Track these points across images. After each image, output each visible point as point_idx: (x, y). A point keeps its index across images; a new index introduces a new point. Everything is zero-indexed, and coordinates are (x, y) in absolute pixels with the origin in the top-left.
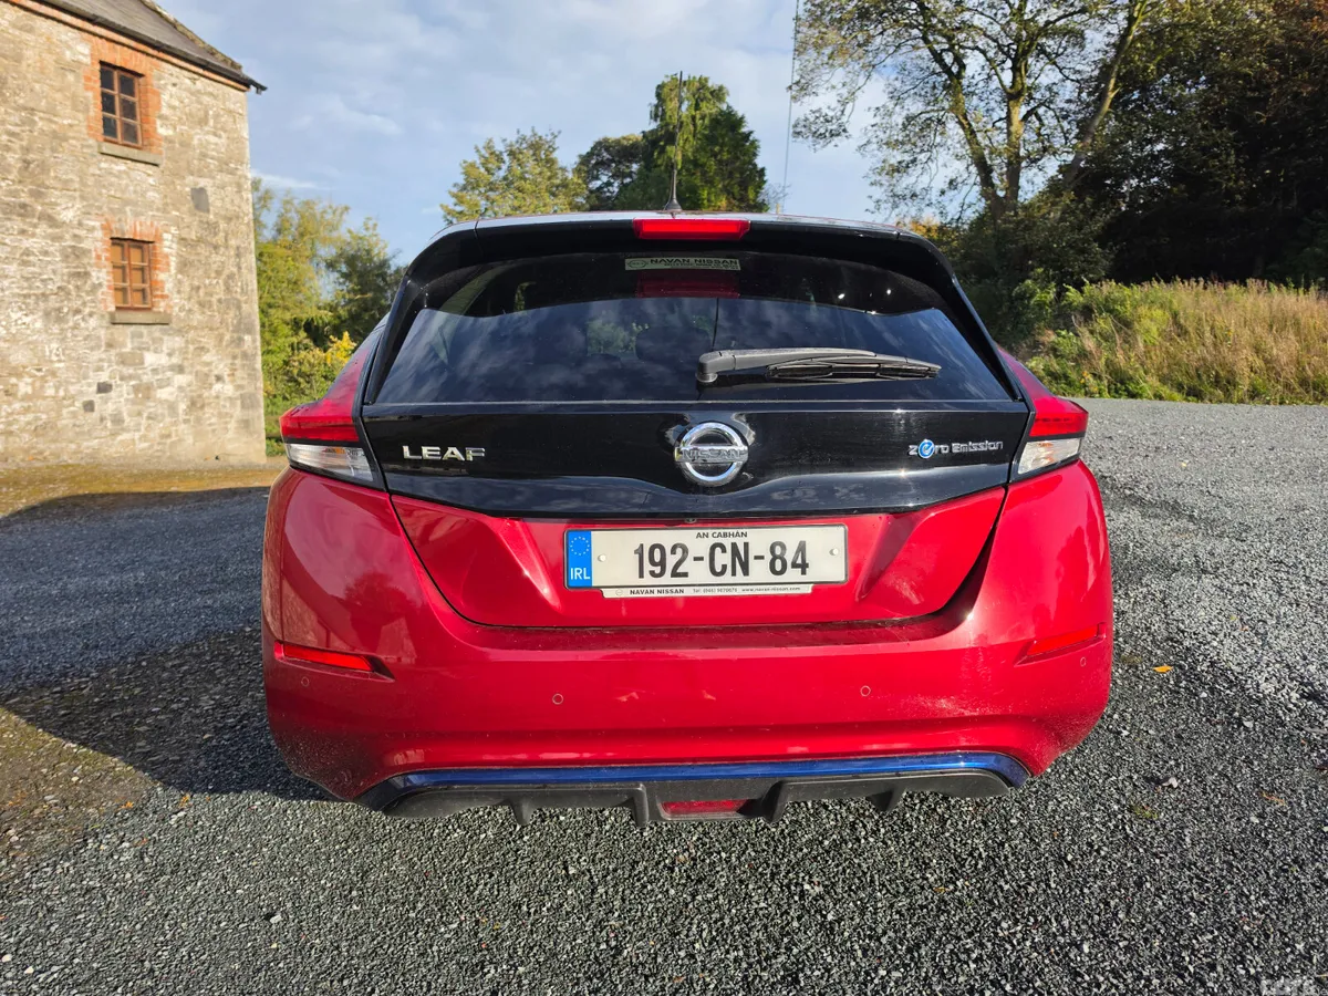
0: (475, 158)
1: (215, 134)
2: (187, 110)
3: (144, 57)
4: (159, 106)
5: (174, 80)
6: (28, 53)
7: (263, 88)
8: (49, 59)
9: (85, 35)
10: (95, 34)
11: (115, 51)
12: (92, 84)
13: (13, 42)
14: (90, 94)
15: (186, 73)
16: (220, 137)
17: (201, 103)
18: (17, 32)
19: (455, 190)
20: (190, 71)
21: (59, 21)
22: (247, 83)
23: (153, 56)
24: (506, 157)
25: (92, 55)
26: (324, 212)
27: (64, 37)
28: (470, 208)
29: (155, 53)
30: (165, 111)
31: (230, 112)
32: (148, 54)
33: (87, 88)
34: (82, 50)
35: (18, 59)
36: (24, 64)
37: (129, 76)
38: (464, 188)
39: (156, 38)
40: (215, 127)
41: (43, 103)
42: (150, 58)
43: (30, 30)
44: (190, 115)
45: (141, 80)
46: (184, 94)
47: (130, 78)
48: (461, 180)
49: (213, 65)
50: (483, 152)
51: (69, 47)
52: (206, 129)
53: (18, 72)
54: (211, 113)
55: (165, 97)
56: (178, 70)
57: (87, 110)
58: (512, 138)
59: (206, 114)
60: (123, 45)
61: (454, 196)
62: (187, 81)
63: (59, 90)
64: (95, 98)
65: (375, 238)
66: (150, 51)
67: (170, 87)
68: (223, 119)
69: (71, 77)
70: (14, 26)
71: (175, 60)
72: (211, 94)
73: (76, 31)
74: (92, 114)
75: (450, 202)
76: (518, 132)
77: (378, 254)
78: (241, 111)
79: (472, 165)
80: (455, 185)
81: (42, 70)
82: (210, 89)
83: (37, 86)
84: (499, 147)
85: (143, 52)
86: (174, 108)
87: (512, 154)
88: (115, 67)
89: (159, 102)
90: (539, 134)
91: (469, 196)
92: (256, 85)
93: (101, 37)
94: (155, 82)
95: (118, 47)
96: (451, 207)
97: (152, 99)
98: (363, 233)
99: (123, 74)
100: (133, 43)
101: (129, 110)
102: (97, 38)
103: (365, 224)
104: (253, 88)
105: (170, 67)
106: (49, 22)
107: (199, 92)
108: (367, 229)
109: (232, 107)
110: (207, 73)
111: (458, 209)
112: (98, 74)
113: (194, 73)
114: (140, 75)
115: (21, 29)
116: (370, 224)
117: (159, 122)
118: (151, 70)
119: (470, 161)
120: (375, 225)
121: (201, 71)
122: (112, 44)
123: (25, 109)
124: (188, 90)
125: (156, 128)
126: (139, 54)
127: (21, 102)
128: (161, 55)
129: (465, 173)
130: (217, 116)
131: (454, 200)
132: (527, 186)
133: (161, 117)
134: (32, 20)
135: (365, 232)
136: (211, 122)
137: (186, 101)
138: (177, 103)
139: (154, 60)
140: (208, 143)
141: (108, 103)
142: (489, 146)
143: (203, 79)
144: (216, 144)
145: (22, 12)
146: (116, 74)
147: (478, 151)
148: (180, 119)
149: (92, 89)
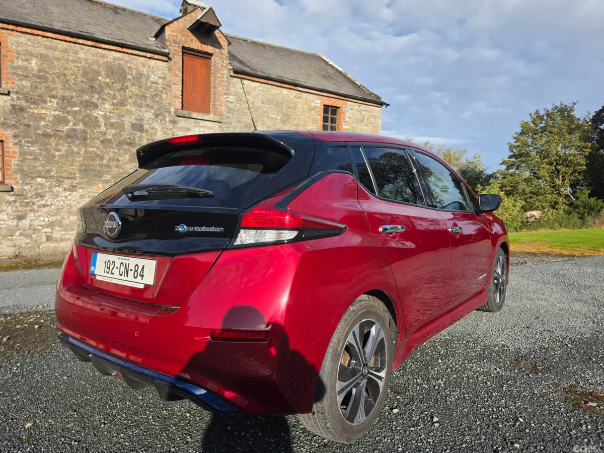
0: (528, 119)
1: (366, 126)
2: (356, 118)
3: (341, 101)
4: (344, 118)
5: (352, 107)
6: (299, 106)
7: (388, 105)
8: (306, 107)
9: (320, 96)
10: (323, 96)
11: (330, 100)
12: (320, 114)
13: (294, 103)
14: (319, 117)
15: (357, 104)
16: (368, 126)
17: (362, 115)
18: (296, 99)
19: (516, 136)
20: (358, 103)
21: (311, 93)
22: (382, 104)
23: (344, 100)
24: (545, 118)
25: (321, 103)
26: (455, 153)
27: (311, 98)
28: (522, 143)
29: (345, 98)
30: (347, 119)
31: (374, 116)
32: (342, 100)
33: (318, 115)
34: (318, 102)
35: (295, 108)
36: (297, 110)
37: (335, 108)
38: (521, 134)
39: (344, 93)
40: (367, 123)
41: (303, 122)
42: (343, 101)
43: (300, 98)
44: (357, 119)
45: (339, 109)
46: (355, 112)
47: (334, 110)
48: (519, 130)
49: (367, 99)
50: (533, 116)
51: (313, 102)
52: (363, 124)
53: (294, 113)
54: (366, 118)
55: (347, 114)
56: (353, 103)
57: (318, 123)
58: (550, 107)
59: (364, 118)
60: (333, 98)
61: (515, 138)
62: (357, 107)
63: (309, 117)
64: (321, 118)
65: (478, 162)
66: (343, 98)
67: (350, 110)
68: (370, 120)
69: (313, 112)
70: (295, 97)
71: (352, 100)
72: (366, 110)
73: (316, 96)
74: (319, 124)
75: (513, 141)
76: (553, 104)
77: (479, 169)
78: (378, 115)
79: (527, 123)
80: (516, 133)
81: (303, 111)
82: (366, 109)
83: (301, 117)
84: (542, 113)
85: (340, 99)
86: (351, 118)
87: (548, 115)
88: (330, 106)
89: (345, 116)
90: (565, 104)
91: (522, 138)
92: (385, 104)
93: (325, 96)
94: (344, 109)
95: (331, 99)
96: (513, 144)
97: (342, 115)
98: (473, 160)
99: (333, 108)
100: (336, 96)
101: (333, 121)
102: (324, 97)
103: (474, 156)
104: (384, 106)
105: (350, 103)
106: (307, 94)
107: (361, 110)
108: (475, 158)
109: (375, 114)
110: (365, 103)
111: (516, 144)
112: (323, 110)
113: (360, 103)
114: (339, 108)
115: (297, 98)
116: (477, 156)
117: (344, 124)
118: (343, 105)
119: (525, 121)
120: (479, 156)
121: (362, 102)
122: (329, 98)
123: (296, 125)
124: (357, 110)
125: (342, 126)
126: (339, 100)
127: (295, 123)
128: (347, 99)
129: (522, 127)
130: (368, 118)
131: (515, 140)
132: (555, 130)
133: (345, 122)
134: (300, 94)
135: (474, 160)
136: (365, 121)
137: (356, 115)
138: (352, 116)
139: (345, 101)
140: (363, 129)
141: (325, 119)
142: (537, 112)
143: (362, 105)
144: (367, 129)
145: (298, 92)
146: (330, 109)
147: (531, 115)
148: (353, 121)
149: (320, 115)
